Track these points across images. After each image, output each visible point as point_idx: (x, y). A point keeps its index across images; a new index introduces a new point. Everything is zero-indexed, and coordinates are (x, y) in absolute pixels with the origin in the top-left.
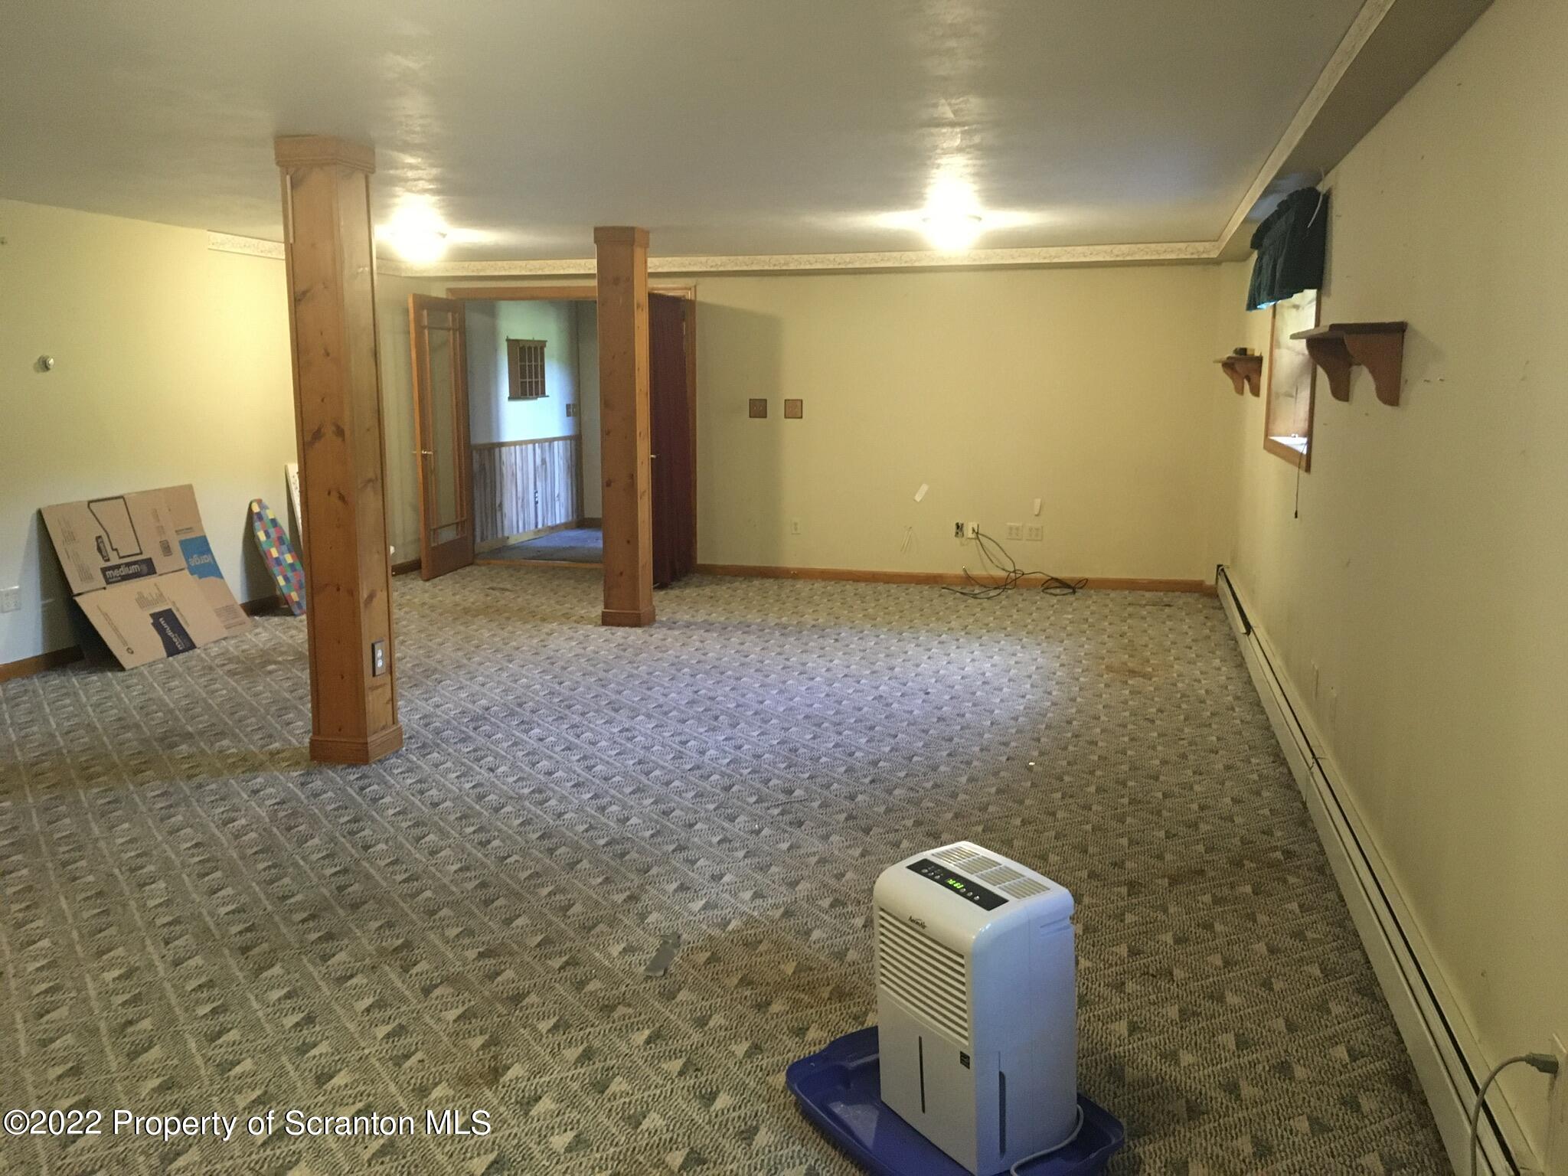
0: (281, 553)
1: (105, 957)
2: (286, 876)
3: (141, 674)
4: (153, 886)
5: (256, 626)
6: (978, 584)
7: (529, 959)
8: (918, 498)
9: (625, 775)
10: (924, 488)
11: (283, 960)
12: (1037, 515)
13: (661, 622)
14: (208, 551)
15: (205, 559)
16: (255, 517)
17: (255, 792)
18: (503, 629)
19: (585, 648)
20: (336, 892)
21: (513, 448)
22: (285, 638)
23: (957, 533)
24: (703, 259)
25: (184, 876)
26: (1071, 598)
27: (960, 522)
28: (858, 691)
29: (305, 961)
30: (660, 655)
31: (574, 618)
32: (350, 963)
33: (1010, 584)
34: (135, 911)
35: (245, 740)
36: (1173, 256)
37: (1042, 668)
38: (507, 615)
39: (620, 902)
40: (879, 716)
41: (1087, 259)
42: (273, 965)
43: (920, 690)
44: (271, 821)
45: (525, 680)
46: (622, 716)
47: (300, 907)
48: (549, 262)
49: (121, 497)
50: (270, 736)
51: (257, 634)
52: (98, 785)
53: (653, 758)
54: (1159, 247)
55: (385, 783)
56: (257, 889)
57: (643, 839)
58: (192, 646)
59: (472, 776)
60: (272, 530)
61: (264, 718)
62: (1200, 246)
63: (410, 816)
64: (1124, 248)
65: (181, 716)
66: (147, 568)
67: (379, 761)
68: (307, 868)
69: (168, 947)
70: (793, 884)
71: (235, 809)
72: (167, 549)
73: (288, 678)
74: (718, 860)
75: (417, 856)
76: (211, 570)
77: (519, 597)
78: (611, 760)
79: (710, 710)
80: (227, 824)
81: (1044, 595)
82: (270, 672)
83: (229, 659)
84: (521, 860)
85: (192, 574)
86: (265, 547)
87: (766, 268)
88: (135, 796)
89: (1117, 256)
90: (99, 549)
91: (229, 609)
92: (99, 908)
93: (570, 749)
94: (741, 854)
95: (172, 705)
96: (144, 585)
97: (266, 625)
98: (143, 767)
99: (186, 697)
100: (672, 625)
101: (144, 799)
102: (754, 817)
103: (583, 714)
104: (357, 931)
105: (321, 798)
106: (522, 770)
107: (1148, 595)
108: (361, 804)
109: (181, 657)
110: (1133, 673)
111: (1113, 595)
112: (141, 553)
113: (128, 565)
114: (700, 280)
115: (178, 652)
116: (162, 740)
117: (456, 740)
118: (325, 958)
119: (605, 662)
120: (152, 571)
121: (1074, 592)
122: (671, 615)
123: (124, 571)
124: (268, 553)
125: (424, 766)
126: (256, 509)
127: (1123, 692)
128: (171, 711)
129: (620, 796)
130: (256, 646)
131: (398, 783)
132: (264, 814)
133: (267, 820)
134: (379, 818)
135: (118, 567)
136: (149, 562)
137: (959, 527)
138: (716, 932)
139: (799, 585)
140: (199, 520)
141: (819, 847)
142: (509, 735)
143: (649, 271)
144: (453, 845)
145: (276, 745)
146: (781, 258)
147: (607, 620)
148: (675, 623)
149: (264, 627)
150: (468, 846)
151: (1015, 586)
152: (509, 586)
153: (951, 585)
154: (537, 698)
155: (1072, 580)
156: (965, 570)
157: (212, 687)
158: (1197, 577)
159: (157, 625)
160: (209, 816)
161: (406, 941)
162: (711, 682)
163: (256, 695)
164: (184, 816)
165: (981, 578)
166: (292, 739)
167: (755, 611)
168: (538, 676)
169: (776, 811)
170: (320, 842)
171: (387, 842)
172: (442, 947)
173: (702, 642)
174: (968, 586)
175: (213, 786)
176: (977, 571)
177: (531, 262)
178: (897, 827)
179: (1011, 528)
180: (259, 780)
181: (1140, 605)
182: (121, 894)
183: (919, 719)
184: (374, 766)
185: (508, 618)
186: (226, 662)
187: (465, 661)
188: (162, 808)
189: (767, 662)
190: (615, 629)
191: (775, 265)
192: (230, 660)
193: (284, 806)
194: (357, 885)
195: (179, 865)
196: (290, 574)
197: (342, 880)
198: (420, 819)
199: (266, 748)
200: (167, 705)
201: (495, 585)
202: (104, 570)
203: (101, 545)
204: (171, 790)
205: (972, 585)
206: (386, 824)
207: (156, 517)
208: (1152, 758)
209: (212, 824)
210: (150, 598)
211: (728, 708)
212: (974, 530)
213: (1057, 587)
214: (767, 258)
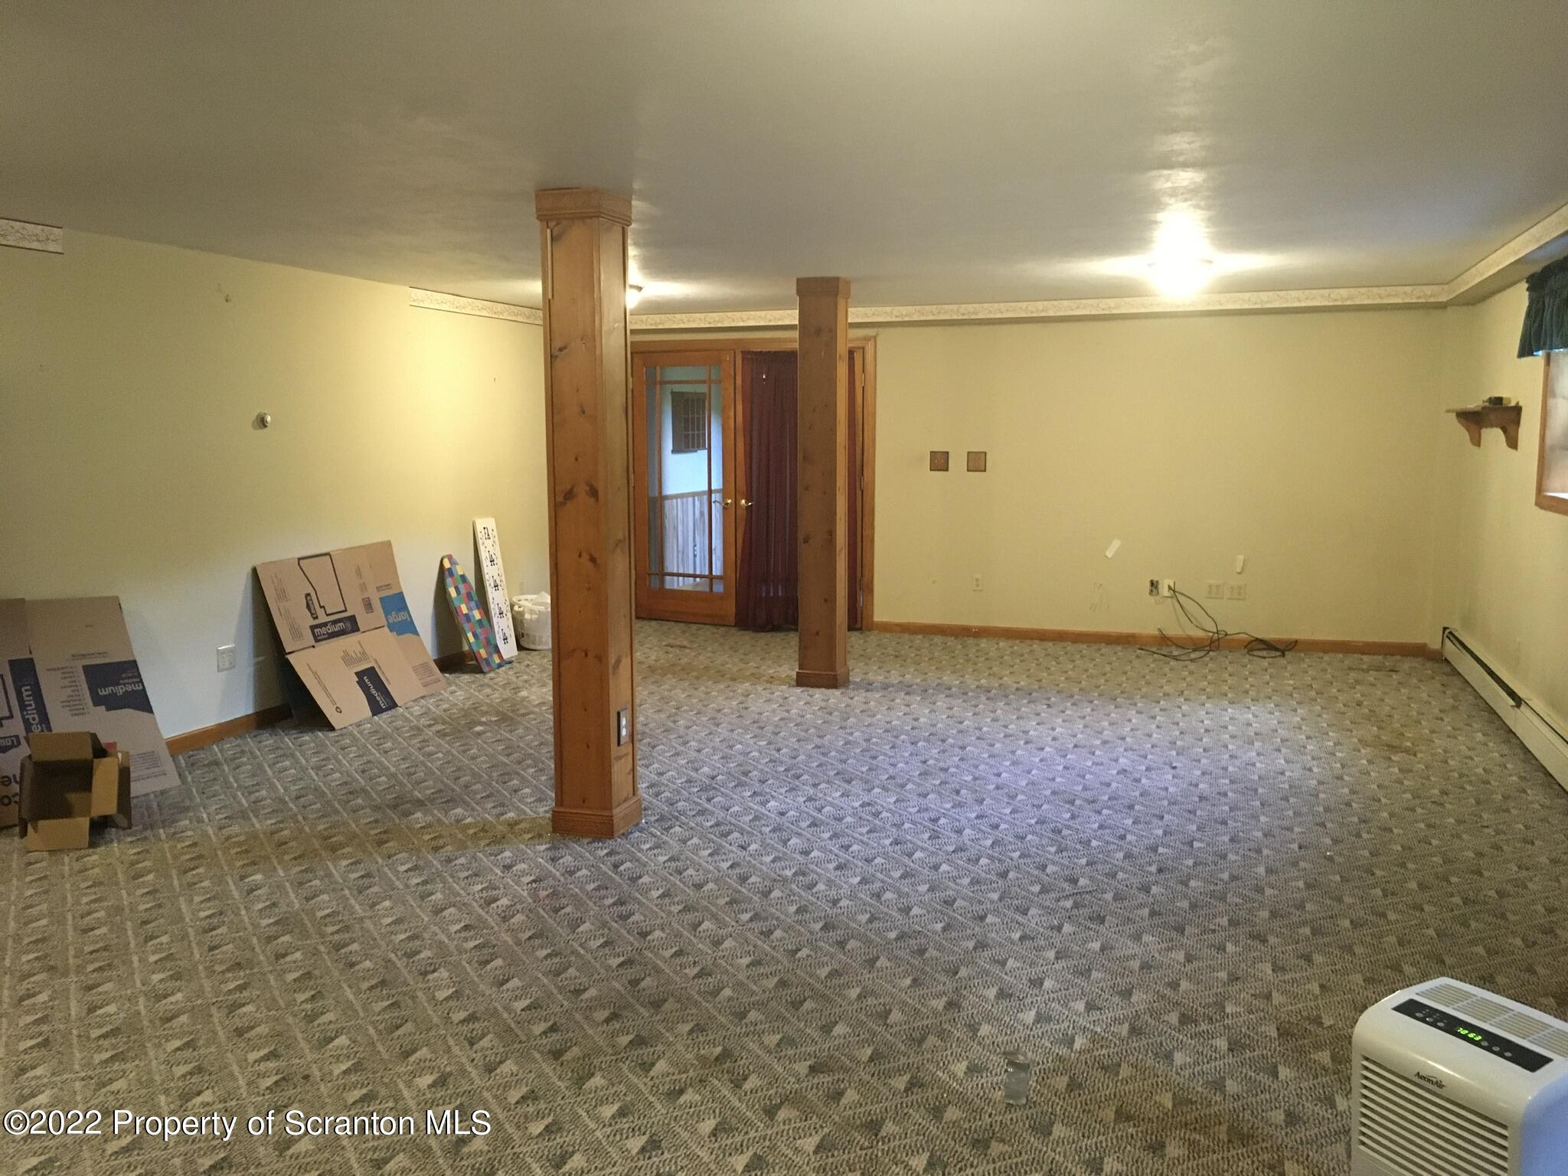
0: (470, 609)
1: (412, 1059)
2: (570, 966)
3: (351, 734)
4: (435, 974)
5: (450, 685)
6: (1175, 644)
7: (867, 1077)
8: (1109, 554)
9: (886, 856)
10: (1116, 544)
11: (601, 1069)
12: (1239, 573)
13: (855, 683)
14: (405, 608)
15: (402, 616)
16: (447, 573)
17: (507, 868)
18: (696, 689)
19: (788, 711)
20: (629, 987)
21: (675, 501)
22: (481, 697)
23: (1152, 591)
24: (888, 309)
25: (464, 963)
26: (1282, 661)
27: (1155, 579)
28: (1097, 764)
29: (625, 1069)
30: (869, 720)
31: (765, 678)
32: (674, 1074)
33: (1214, 644)
34: (426, 1004)
35: (478, 808)
36: (1399, 301)
37: (1287, 740)
38: (695, 674)
39: (940, 1008)
40: (1134, 794)
41: (1303, 304)
42: (593, 1075)
43: (1165, 764)
44: (535, 902)
45: (740, 746)
46: (856, 787)
47: (598, 1003)
48: (729, 314)
49: (328, 554)
50: (503, 805)
51: (453, 693)
52: (344, 857)
53: (909, 837)
54: (1382, 291)
55: (637, 860)
56: (546, 981)
57: (935, 933)
58: (394, 705)
59: (725, 854)
60: (461, 586)
61: (490, 785)
62: (1428, 290)
63: (676, 899)
64: (1344, 292)
65: (405, 781)
66: (351, 625)
67: (623, 834)
68: (589, 956)
69: (475, 1047)
70: (1127, 994)
71: (492, 887)
72: (368, 605)
73: (498, 741)
74: (1028, 961)
75: (700, 946)
76: (406, 627)
77: (700, 654)
78: (865, 839)
79: (946, 783)
80: (489, 904)
81: (1251, 658)
82: (479, 734)
83: (434, 719)
84: (813, 954)
85: (391, 631)
86: (456, 603)
87: (955, 317)
88: (386, 869)
89: (1336, 300)
90: (308, 607)
91: (425, 666)
92: (388, 999)
93: (816, 825)
94: (1051, 954)
95: (393, 769)
96: (348, 643)
97: (457, 682)
98: (384, 837)
99: (403, 759)
100: (869, 687)
101: (396, 873)
102: (1049, 911)
103: (815, 785)
104: (667, 1035)
105: (577, 875)
106: (776, 849)
107: (1366, 658)
108: (620, 884)
109: (385, 715)
110: (1392, 748)
111: (1326, 658)
112: (346, 610)
113: (335, 622)
114: (881, 330)
115: (382, 711)
116: (395, 807)
117: (694, 813)
118: (646, 1067)
119: (814, 727)
120: (355, 628)
121: (1283, 655)
122: (863, 676)
123: (331, 629)
124: (458, 610)
125: (671, 842)
126: (447, 565)
127: (1391, 769)
128: (393, 776)
129: (890, 881)
130: (456, 705)
131: (652, 861)
132: (525, 894)
133: (531, 901)
134: (644, 901)
135: (325, 624)
136: (352, 619)
137: (1154, 584)
138: (1064, 1051)
139: (984, 643)
140: (397, 577)
141: (1133, 948)
142: (747, 810)
143: (849, 321)
144: (733, 934)
145: (511, 815)
146: (970, 307)
147: (802, 681)
148: (871, 685)
149: (457, 685)
150: (749, 935)
151: (1218, 648)
152: (685, 643)
153: (1146, 645)
154: (760, 767)
155: (1280, 641)
156: (1160, 630)
157: (426, 749)
158: (1419, 640)
159: (361, 683)
160: (468, 894)
161: (725, 1050)
162: (936, 751)
163: (473, 758)
164: (443, 893)
165: (1178, 638)
166: (525, 808)
167: (949, 672)
168: (751, 742)
169: (1069, 904)
170: (593, 928)
171: (663, 930)
172: (767, 1058)
173: (908, 706)
174: (1163, 645)
175: (462, 860)
176: (1173, 631)
177: (711, 314)
178: (1212, 927)
179: (1210, 586)
180: (507, 854)
181: (1363, 670)
182: (406, 984)
183: (1179, 798)
184: (619, 840)
185: (698, 678)
186: (432, 722)
187: (672, 725)
188: (418, 884)
189: (985, 729)
190: (812, 691)
191: (963, 314)
192: (436, 720)
193: (542, 884)
194: (648, 979)
195: (455, 951)
196: (479, 631)
197: (631, 973)
198: (688, 903)
199: (502, 818)
200: (387, 768)
201: (672, 642)
202: (313, 628)
203: (310, 602)
204: (421, 863)
205: (1168, 645)
206: (655, 908)
207: (359, 573)
208: (1462, 850)
209: (475, 904)
210: (354, 656)
211: (965, 781)
212: (1169, 587)
213: (1264, 649)
214: (955, 307)
